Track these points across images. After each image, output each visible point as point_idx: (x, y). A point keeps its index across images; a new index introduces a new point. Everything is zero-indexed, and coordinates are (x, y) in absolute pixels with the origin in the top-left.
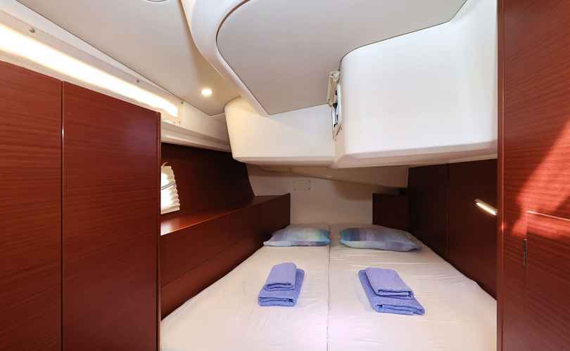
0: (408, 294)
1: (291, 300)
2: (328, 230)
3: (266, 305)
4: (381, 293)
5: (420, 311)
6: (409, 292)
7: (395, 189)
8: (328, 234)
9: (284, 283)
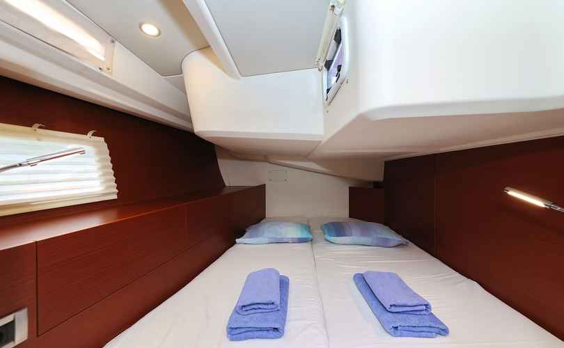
0: (424, 307)
1: (276, 329)
2: (306, 223)
3: (240, 339)
4: (393, 309)
5: (444, 331)
6: (426, 305)
7: (369, 183)
8: (308, 228)
9: (264, 302)
